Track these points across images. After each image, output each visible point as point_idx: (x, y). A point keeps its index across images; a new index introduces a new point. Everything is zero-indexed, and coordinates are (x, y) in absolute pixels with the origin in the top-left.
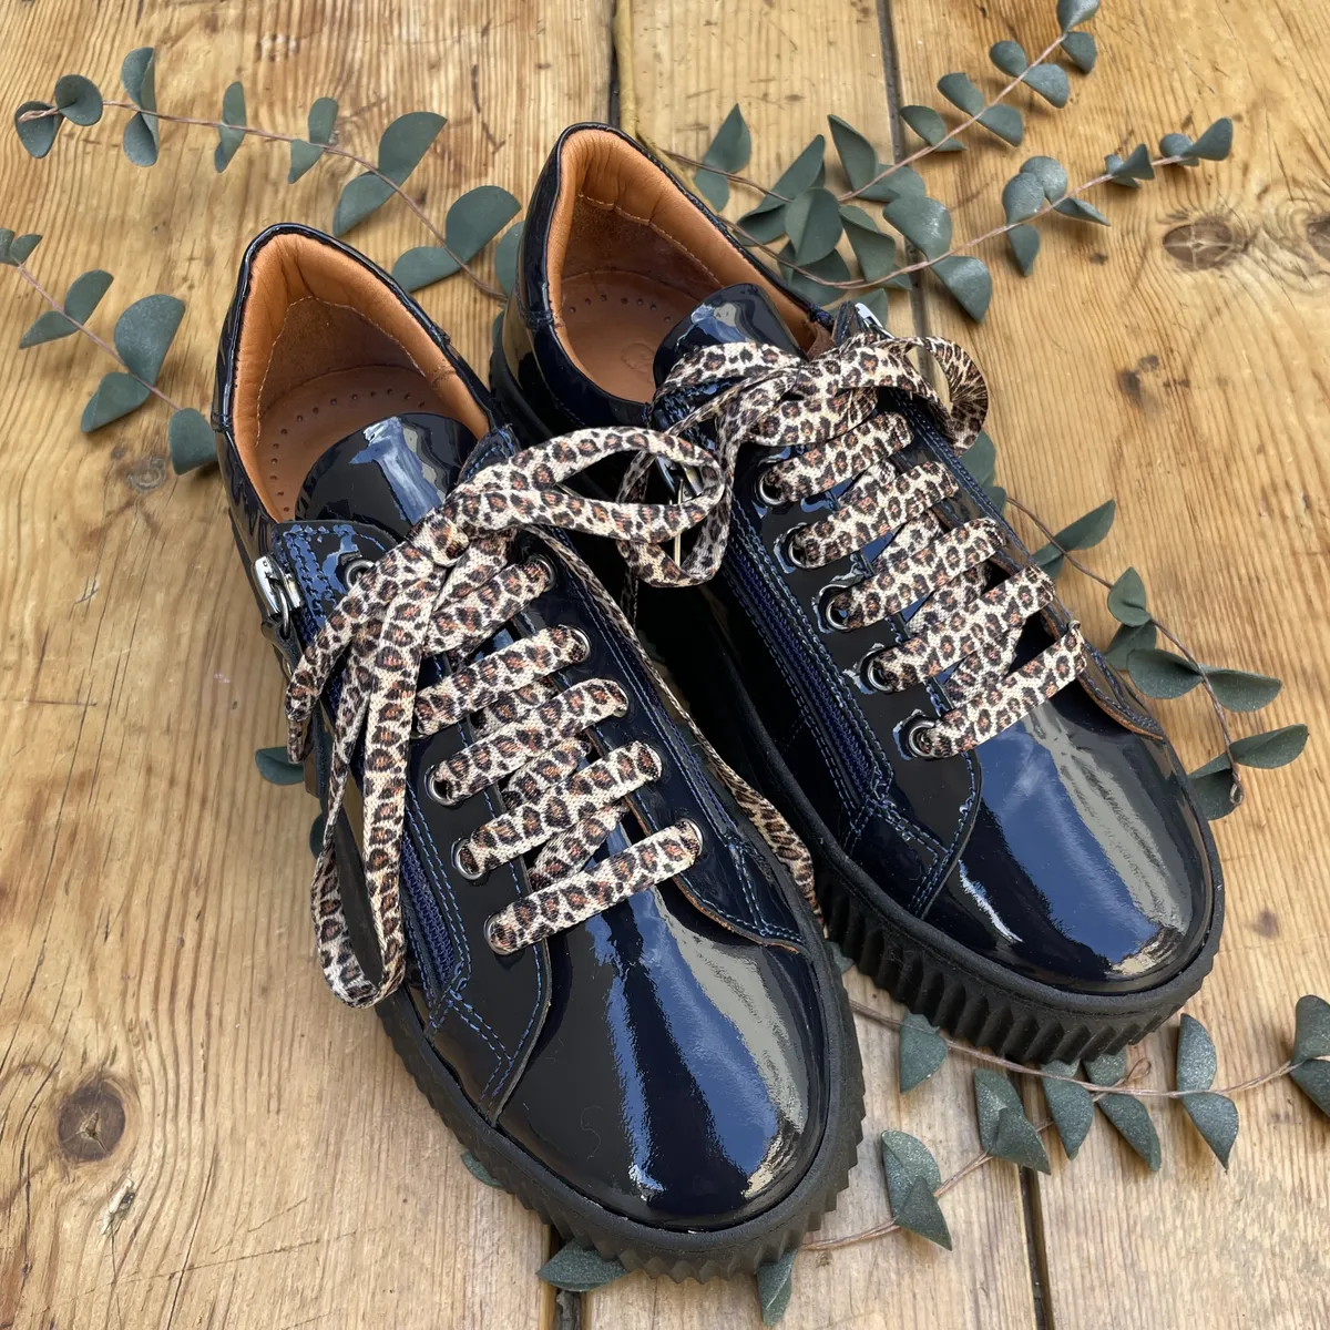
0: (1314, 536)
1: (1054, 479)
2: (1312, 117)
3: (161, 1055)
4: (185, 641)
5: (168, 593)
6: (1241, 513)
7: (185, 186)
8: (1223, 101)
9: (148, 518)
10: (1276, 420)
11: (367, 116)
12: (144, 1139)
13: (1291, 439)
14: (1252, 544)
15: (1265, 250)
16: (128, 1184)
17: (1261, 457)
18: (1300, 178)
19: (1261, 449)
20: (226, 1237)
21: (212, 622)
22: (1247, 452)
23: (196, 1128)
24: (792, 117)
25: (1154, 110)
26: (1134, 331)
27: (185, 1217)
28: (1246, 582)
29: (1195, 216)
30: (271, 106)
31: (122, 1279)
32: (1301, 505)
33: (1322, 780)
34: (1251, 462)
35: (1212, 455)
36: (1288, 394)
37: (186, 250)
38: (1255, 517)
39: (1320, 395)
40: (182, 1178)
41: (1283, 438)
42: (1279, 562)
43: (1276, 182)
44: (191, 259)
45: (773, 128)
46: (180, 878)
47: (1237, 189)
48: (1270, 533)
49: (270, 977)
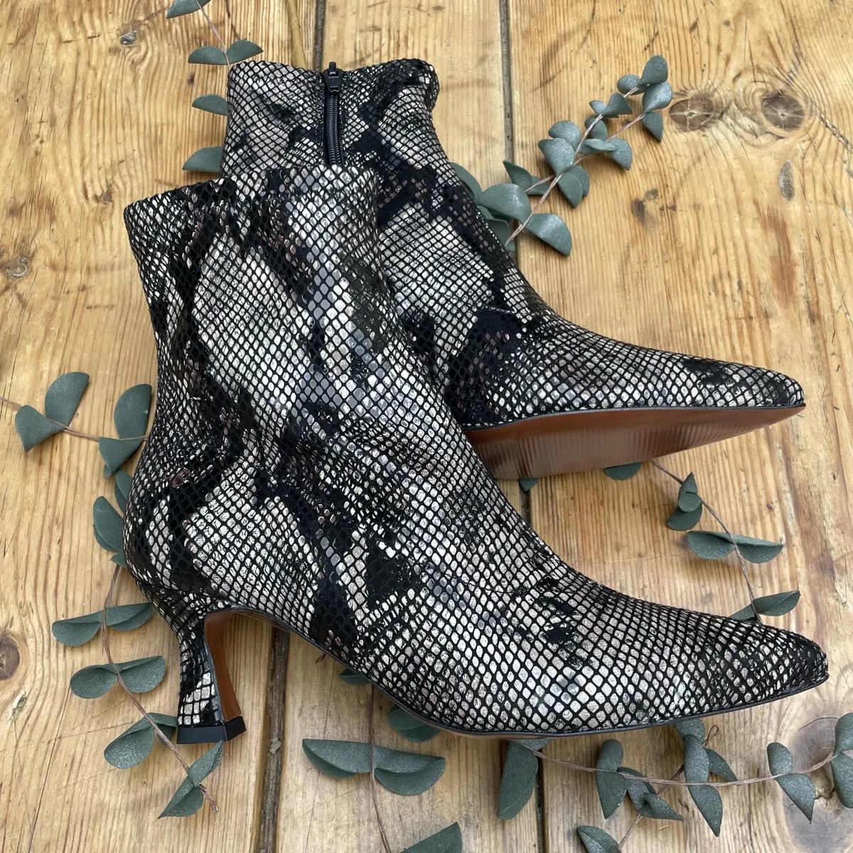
0: (741, 308)
1: (586, 272)
2: (776, 23)
3: (39, 621)
4: (45, 375)
5: (34, 346)
6: (698, 293)
7: (36, 71)
8: (719, 11)
9: (20, 297)
10: (727, 233)
11: (155, 20)
12: (32, 668)
13: (735, 245)
14: (703, 312)
15: (734, 119)
16: (22, 692)
17: (715, 257)
18: (762, 66)
19: (716, 251)
20: (80, 720)
21: (62, 364)
22: (707, 254)
23: (61, 662)
24: (436, 23)
25: (673, 17)
26: (645, 173)
27: (56, 710)
28: (696, 337)
29: (691, 93)
30: (91, 12)
31: (21, 744)
32: (736, 287)
33: (727, 457)
34: (708, 260)
35: (685, 255)
36: (736, 215)
37: (38, 115)
38: (706, 296)
39: (756, 216)
40: (53, 689)
41: (730, 244)
42: (718, 324)
43: (746, 69)
44: (41, 122)
45: (423, 30)
46: (47, 520)
47: (721, 75)
48: (715, 305)
49: (102, 577)
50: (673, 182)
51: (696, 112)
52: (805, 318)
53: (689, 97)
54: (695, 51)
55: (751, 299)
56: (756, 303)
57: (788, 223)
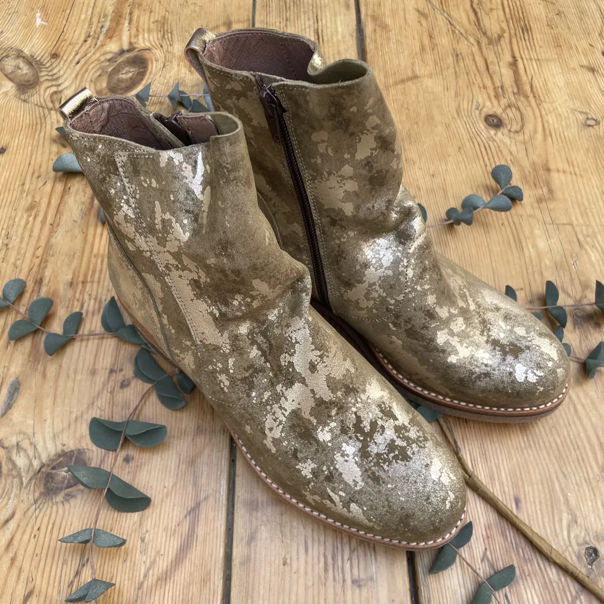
50: (106, 396)
51: (63, 473)
52: (45, 281)
53: (63, 494)
54: (38, 557)
55: (77, 296)
56: (75, 293)
57: (26, 356)
